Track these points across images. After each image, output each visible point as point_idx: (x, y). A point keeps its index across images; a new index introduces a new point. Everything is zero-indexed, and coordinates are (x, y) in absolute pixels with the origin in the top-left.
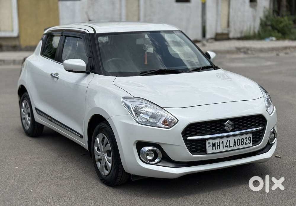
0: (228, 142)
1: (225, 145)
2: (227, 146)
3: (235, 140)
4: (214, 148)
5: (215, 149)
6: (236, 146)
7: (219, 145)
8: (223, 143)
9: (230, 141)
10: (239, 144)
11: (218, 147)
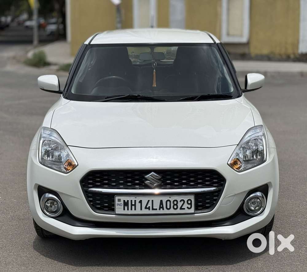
0: (150, 202)
1: (144, 206)
2: (148, 207)
3: (161, 201)
4: (126, 208)
5: (128, 209)
6: (163, 209)
7: (135, 205)
8: (141, 202)
9: (152, 201)
10: (168, 207)
11: (133, 207)
